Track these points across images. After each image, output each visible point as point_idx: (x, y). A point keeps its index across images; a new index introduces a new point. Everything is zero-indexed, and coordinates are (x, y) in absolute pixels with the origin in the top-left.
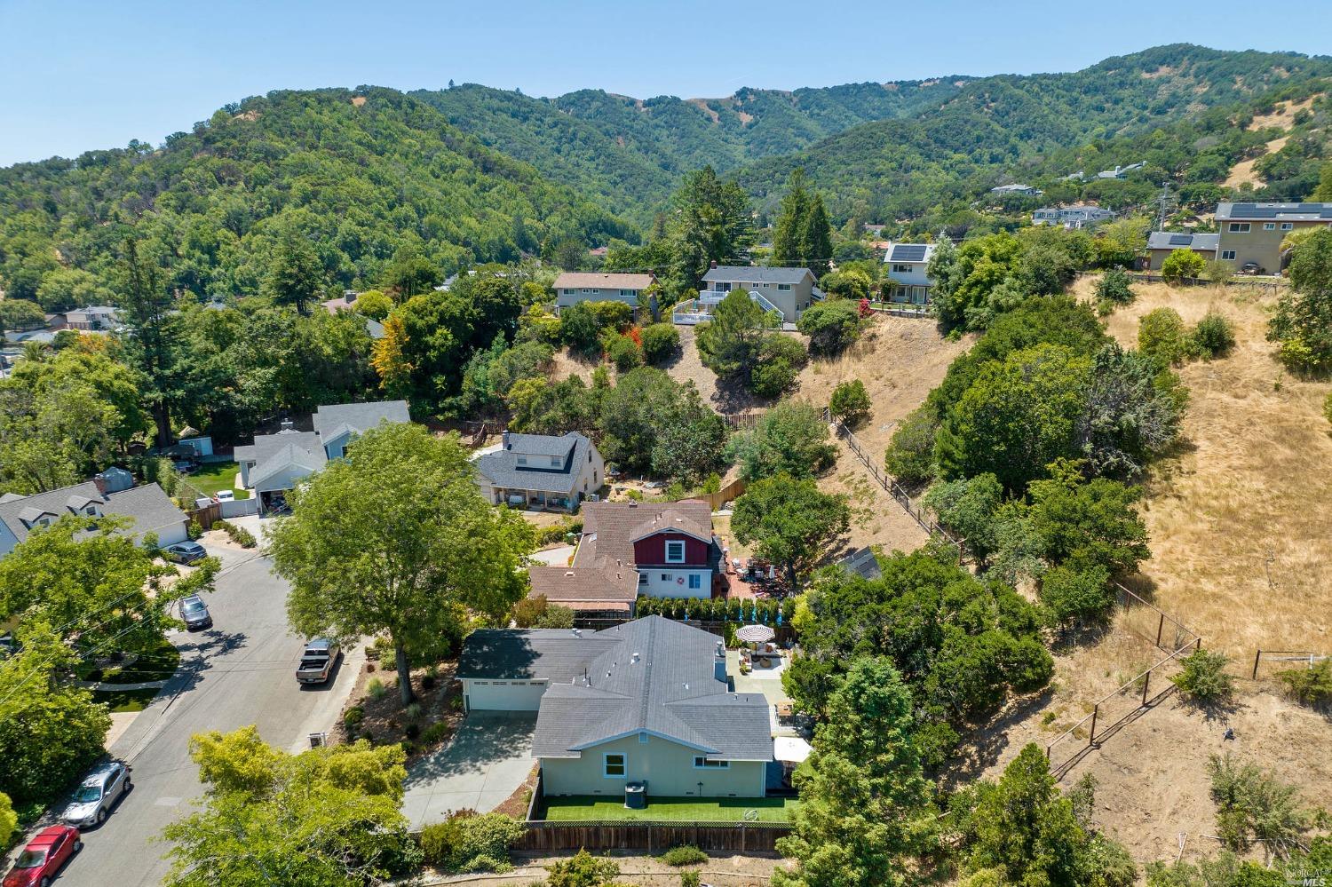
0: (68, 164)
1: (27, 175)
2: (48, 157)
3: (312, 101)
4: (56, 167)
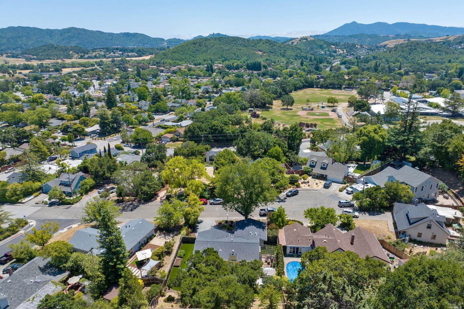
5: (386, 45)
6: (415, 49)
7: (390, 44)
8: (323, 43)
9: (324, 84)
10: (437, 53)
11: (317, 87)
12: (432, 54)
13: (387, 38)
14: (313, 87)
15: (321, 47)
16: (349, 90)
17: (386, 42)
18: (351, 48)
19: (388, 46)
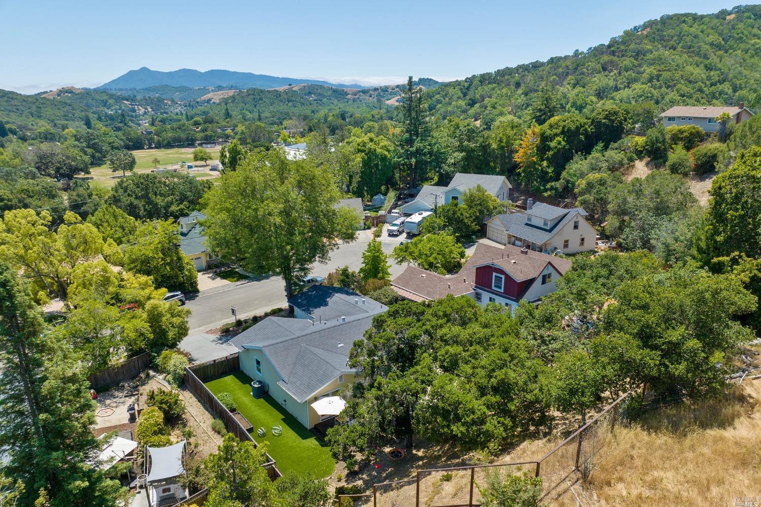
0: (543, 64)
1: (521, 70)
2: (534, 61)
3: (689, 20)
4: (536, 66)
5: (210, 100)
6: (261, 99)
7: (215, 97)
8: (106, 98)
9: (163, 141)
10: (290, 104)
11: (150, 148)
12: (285, 106)
13: (205, 91)
14: (143, 148)
15: (105, 103)
16: (209, 146)
17: (209, 96)
18: (157, 104)
19: (213, 101)
